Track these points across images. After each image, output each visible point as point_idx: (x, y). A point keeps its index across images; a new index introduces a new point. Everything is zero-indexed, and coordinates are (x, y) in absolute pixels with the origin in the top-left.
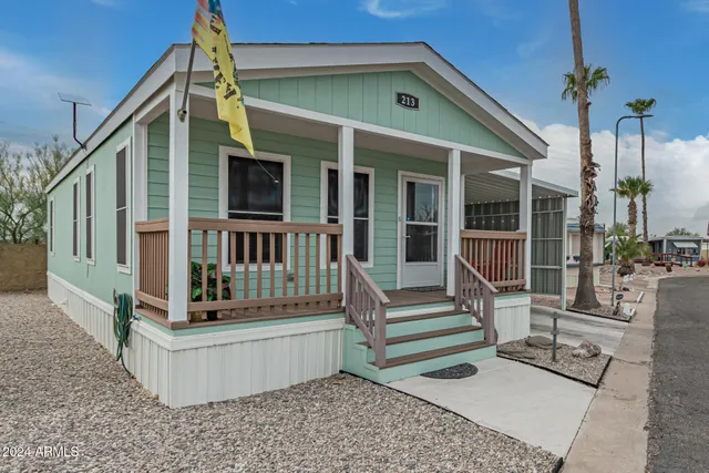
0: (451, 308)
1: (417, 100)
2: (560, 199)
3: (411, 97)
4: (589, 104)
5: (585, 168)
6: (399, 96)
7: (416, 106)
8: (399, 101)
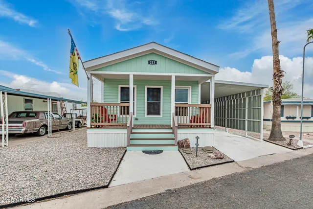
0: (171, 131)
1: (156, 62)
2: (260, 89)
3: (153, 61)
4: (278, 42)
5: (275, 73)
6: (149, 62)
7: (156, 63)
8: (149, 63)
